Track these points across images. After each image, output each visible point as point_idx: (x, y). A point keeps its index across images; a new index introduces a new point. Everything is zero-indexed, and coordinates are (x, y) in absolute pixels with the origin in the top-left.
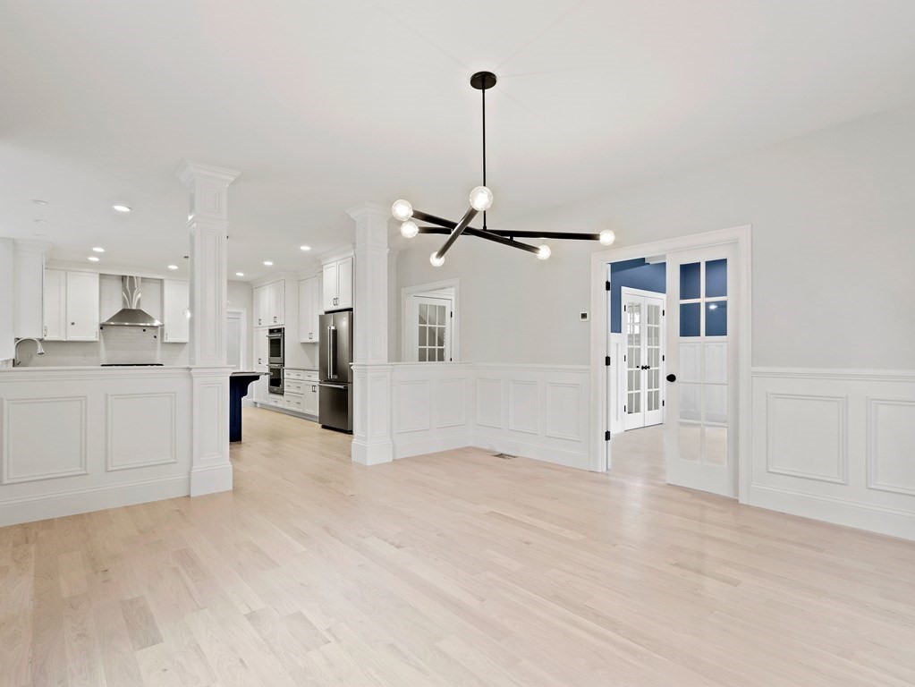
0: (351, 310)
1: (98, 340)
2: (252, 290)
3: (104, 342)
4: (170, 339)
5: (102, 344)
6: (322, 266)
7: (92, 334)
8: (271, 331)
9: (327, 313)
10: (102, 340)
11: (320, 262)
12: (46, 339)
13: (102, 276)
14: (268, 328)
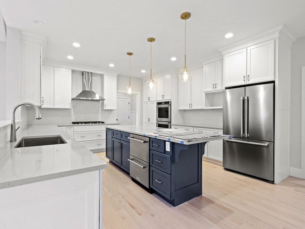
0: (273, 82)
1: (71, 108)
2: (142, 82)
3: (74, 109)
4: (107, 108)
5: (72, 110)
6: (223, 55)
7: (68, 105)
8: (159, 104)
9: (227, 88)
10: (72, 109)
11: (221, 52)
12: (43, 107)
13: (73, 71)
14: (156, 102)
